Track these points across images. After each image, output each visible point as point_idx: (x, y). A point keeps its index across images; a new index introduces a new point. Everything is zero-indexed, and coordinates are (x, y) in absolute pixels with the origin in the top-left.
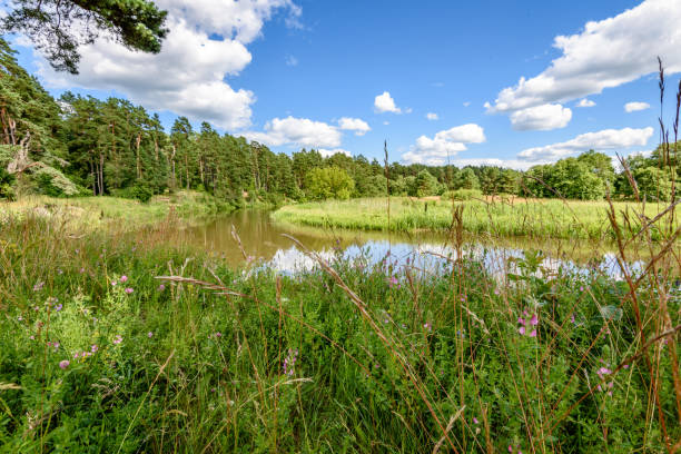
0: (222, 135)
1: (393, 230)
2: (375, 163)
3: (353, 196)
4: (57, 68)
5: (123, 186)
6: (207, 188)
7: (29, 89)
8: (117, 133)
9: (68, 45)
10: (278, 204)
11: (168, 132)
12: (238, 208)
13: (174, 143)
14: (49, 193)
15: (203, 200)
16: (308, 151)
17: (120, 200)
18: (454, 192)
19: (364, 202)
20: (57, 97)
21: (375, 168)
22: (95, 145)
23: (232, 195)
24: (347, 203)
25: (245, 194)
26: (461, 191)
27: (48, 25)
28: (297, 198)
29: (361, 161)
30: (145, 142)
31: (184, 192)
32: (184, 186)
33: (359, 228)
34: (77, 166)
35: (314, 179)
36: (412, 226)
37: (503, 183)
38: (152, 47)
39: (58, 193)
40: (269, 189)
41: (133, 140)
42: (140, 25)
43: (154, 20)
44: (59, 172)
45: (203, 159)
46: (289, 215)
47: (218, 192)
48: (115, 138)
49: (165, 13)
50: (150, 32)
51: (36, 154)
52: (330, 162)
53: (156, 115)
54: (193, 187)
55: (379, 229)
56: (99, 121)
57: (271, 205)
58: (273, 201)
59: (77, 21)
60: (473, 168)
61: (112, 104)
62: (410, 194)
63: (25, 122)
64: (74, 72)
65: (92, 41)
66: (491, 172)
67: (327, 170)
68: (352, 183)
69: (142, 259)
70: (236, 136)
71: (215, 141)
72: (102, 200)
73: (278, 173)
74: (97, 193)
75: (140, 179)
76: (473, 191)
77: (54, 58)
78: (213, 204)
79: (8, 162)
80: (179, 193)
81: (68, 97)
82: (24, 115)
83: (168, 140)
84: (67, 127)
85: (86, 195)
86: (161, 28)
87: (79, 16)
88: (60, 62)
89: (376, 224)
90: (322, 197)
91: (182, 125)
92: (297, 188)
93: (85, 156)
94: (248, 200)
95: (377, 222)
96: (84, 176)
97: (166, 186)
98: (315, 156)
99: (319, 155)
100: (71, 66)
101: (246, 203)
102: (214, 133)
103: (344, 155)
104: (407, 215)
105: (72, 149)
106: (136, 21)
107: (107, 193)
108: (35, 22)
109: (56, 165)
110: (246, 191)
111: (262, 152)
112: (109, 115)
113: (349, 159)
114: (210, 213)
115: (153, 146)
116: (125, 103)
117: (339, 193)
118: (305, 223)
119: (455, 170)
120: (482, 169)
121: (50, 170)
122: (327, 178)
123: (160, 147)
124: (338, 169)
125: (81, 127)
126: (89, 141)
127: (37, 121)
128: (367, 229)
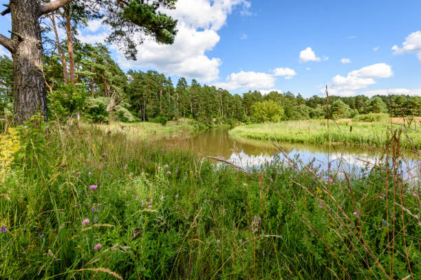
0: (202, 86)
1: (312, 143)
2: (299, 96)
3: (283, 119)
4: (128, 58)
5: (154, 116)
6: (194, 117)
7: (115, 70)
8: (151, 89)
9: (132, 46)
10: (234, 125)
11: (175, 86)
12: (210, 127)
13: (178, 92)
14: (122, 121)
15: (192, 123)
16: (253, 91)
17: (152, 123)
18: (363, 116)
19: (291, 124)
20: (126, 72)
21: (300, 100)
22: (142, 95)
23: (207, 120)
24: (278, 124)
25: (214, 120)
26: (371, 115)
27: (124, 37)
28: (245, 121)
29: (289, 96)
30: (164, 93)
31: (182, 119)
32: (183, 116)
33: (287, 141)
34: (134, 107)
35: (256, 109)
36: (328, 140)
37: (410, 108)
38: (169, 41)
39: (126, 120)
40: (228, 116)
41: (159, 92)
42: (165, 30)
43: (171, 25)
44: (127, 110)
45: (192, 100)
46: (240, 132)
47: (200, 119)
48: (150, 91)
49: (176, 21)
50: (169, 33)
51: (117, 102)
52: (267, 98)
53: (170, 78)
54: (187, 116)
55: (302, 142)
56: (144, 83)
57: (229, 126)
58: (230, 124)
59: (136, 33)
60: (382, 97)
61: (149, 73)
62: (327, 117)
63: (113, 86)
64: (135, 59)
65: (142, 42)
66: (398, 99)
67: (264, 103)
68: (282, 111)
70: (210, 86)
71: (199, 90)
72: (145, 123)
73: (234, 106)
74: (142, 120)
75: (161, 112)
76: (381, 114)
77: (126, 54)
78: (197, 125)
79: (107, 106)
80: (180, 120)
81: (130, 72)
82: (113, 83)
83: (175, 91)
84: (130, 87)
85: (138, 121)
86: (175, 29)
87: (137, 30)
88: (129, 55)
89: (300, 139)
90: (261, 120)
91: (182, 82)
92: (245, 115)
93: (137, 102)
94: (216, 123)
95: (300, 137)
96: (137, 112)
97: (174, 116)
98: (257, 94)
99: (260, 94)
100: (133, 56)
101: (215, 125)
102: (198, 85)
103: (277, 93)
104: (324, 132)
105: (132, 98)
106: (163, 28)
107: (147, 120)
108: (119, 37)
109: (125, 107)
110: (215, 117)
111: (225, 94)
112: (148, 80)
113: (280, 95)
114: (195, 131)
115: (168, 94)
116: (155, 72)
117: (272, 118)
118: (250, 137)
119: (365, 99)
120: (390, 97)
121: (123, 109)
122: (265, 108)
123: (171, 95)
124: (272, 102)
125: (136, 87)
126: (139, 94)
127: (118, 85)
128: (293, 141)
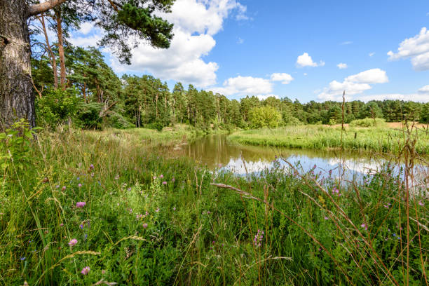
0: (199, 91)
1: (311, 148)
2: (297, 102)
3: (280, 125)
4: (122, 62)
5: (149, 122)
6: (191, 122)
7: (109, 74)
8: (147, 94)
9: (126, 50)
10: (231, 131)
11: (171, 91)
12: (207, 133)
13: (174, 97)
14: (116, 127)
15: (189, 129)
16: (250, 97)
17: (148, 130)
18: (360, 121)
19: (290, 129)
20: (120, 77)
21: (297, 104)
22: (137, 101)
23: (204, 126)
24: (276, 129)
25: (212, 125)
26: (367, 120)
27: (118, 41)
28: (243, 127)
29: (287, 102)
30: (160, 98)
31: (179, 125)
32: (179, 121)
33: (285, 146)
34: (129, 112)
35: (254, 114)
36: (326, 145)
37: (404, 113)
38: (165, 45)
39: (120, 126)
40: (225, 121)
41: (154, 97)
42: (160, 34)
43: (167, 29)
44: (121, 116)
45: (189, 106)
46: (238, 138)
47: (197, 125)
48: (146, 97)
49: (172, 25)
50: (165, 37)
51: (112, 108)
52: (265, 103)
53: (166, 83)
54: (184, 122)
55: (300, 147)
56: (139, 88)
57: (227, 132)
58: (228, 129)
59: (131, 37)
60: (377, 102)
61: (144, 79)
62: (323, 123)
63: (107, 91)
64: (129, 64)
65: (137, 46)
66: (393, 104)
67: (263, 108)
68: (280, 116)
69: (163, 163)
70: (207, 91)
71: (196, 95)
72: (140, 129)
73: (231, 111)
74: (138, 126)
75: (158, 118)
76: (377, 119)
77: (120, 57)
78: (194, 131)
79: (100, 111)
80: (176, 126)
81: (125, 77)
82: (107, 88)
83: (171, 96)
84: (124, 92)
85: (133, 127)
86: (171, 33)
87: (132, 34)
88: (123, 59)
89: (297, 144)
90: (259, 126)
91: (179, 88)
92: (243, 121)
93: (133, 107)
94: (213, 128)
95: (299, 143)
96: (132, 118)
97: (170, 122)
98: (255, 99)
99: (257, 99)
100: (128, 61)
101: (212, 131)
102: (195, 90)
103: (274, 98)
104: (322, 137)
105: (127, 104)
106: (158, 32)
107: (142, 126)
108: (112, 40)
109: (120, 112)
110: (212, 123)
111: (222, 99)
112: (142, 84)
113: (277, 101)
114: (193, 137)
115: (164, 100)
116: (151, 77)
117: (271, 123)
118: (248, 143)
119: (361, 104)
120: (385, 103)
121: (117, 115)
122: (263, 113)
123: (167, 100)
124: (270, 107)
125: (130, 92)
126: (134, 99)
127: (112, 90)
128: (291, 147)
